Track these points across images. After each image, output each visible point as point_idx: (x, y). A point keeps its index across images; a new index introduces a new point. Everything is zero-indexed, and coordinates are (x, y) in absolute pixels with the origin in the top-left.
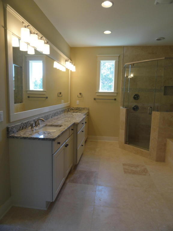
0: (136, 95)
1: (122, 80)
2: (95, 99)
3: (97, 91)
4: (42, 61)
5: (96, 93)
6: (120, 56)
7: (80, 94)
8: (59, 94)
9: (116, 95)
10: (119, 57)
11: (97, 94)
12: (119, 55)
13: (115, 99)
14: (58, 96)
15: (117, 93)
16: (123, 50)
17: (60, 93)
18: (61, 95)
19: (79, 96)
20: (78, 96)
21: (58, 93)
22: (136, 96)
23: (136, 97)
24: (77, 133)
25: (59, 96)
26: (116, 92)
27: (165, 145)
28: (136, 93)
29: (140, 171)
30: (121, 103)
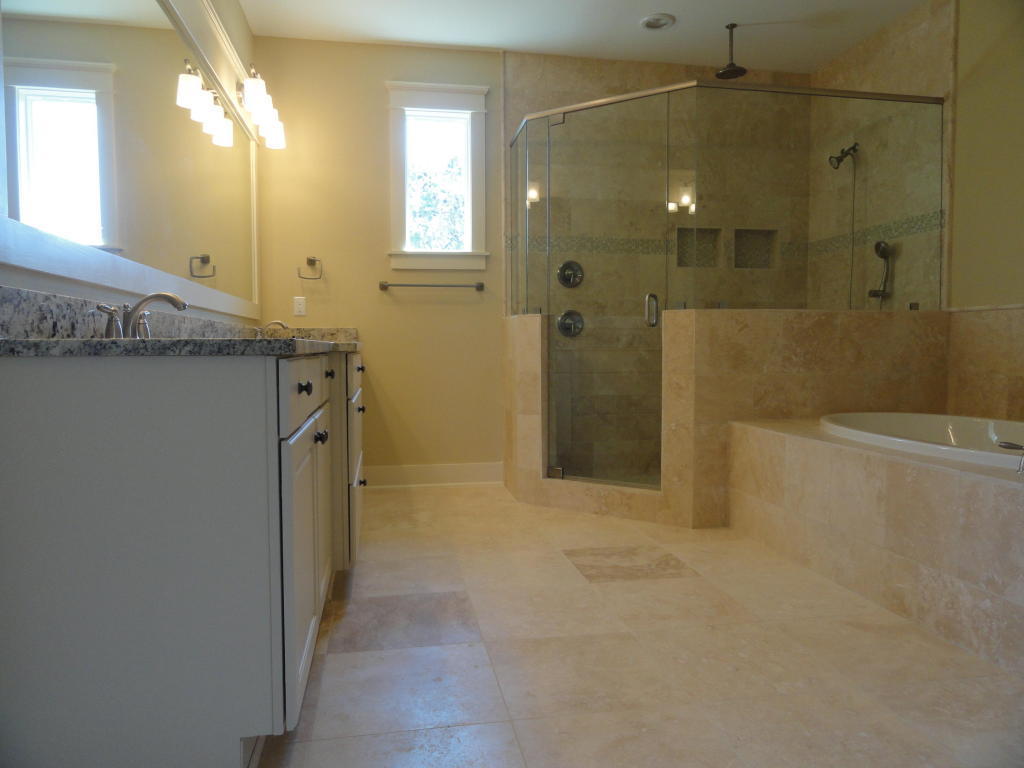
0: (568, 266)
1: (506, 199)
2: (384, 287)
3: (394, 250)
4: (91, 94)
5: (390, 255)
6: (489, 92)
7: (311, 262)
8: (197, 263)
9: (481, 265)
10: (487, 95)
11: (395, 264)
12: (485, 88)
13: (480, 287)
14: (192, 275)
15: (487, 257)
16: (505, 67)
17: (205, 260)
18: (208, 270)
19: (307, 271)
20: (299, 270)
21: (192, 259)
22: (568, 272)
23: (570, 276)
24: (348, 400)
25: (195, 274)
26: (482, 251)
27: (725, 450)
28: (570, 257)
29: (649, 565)
30: (509, 304)
